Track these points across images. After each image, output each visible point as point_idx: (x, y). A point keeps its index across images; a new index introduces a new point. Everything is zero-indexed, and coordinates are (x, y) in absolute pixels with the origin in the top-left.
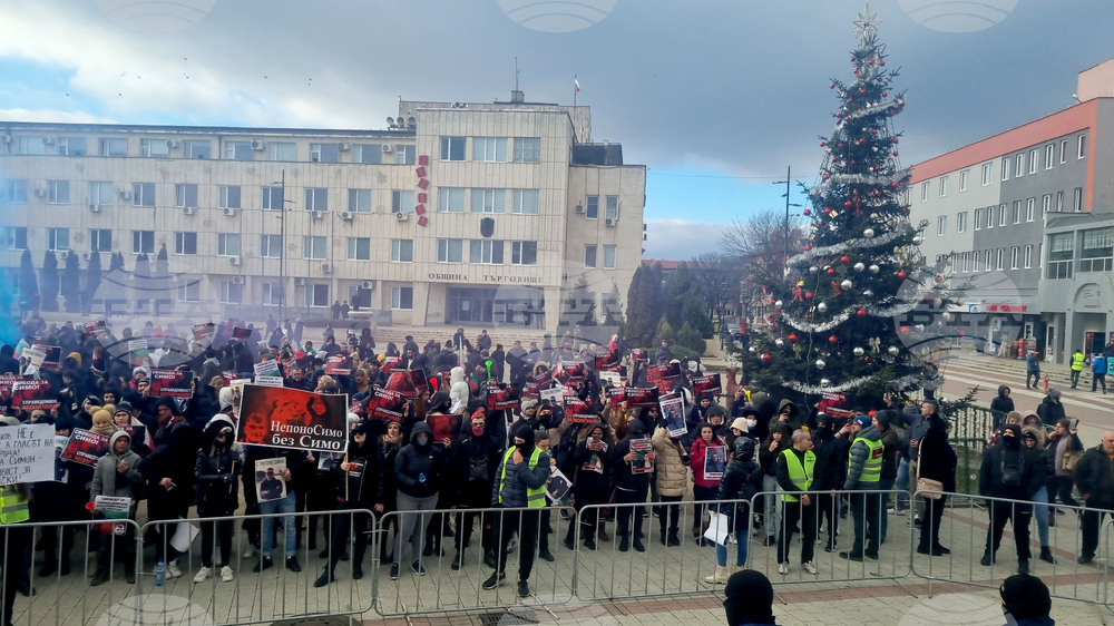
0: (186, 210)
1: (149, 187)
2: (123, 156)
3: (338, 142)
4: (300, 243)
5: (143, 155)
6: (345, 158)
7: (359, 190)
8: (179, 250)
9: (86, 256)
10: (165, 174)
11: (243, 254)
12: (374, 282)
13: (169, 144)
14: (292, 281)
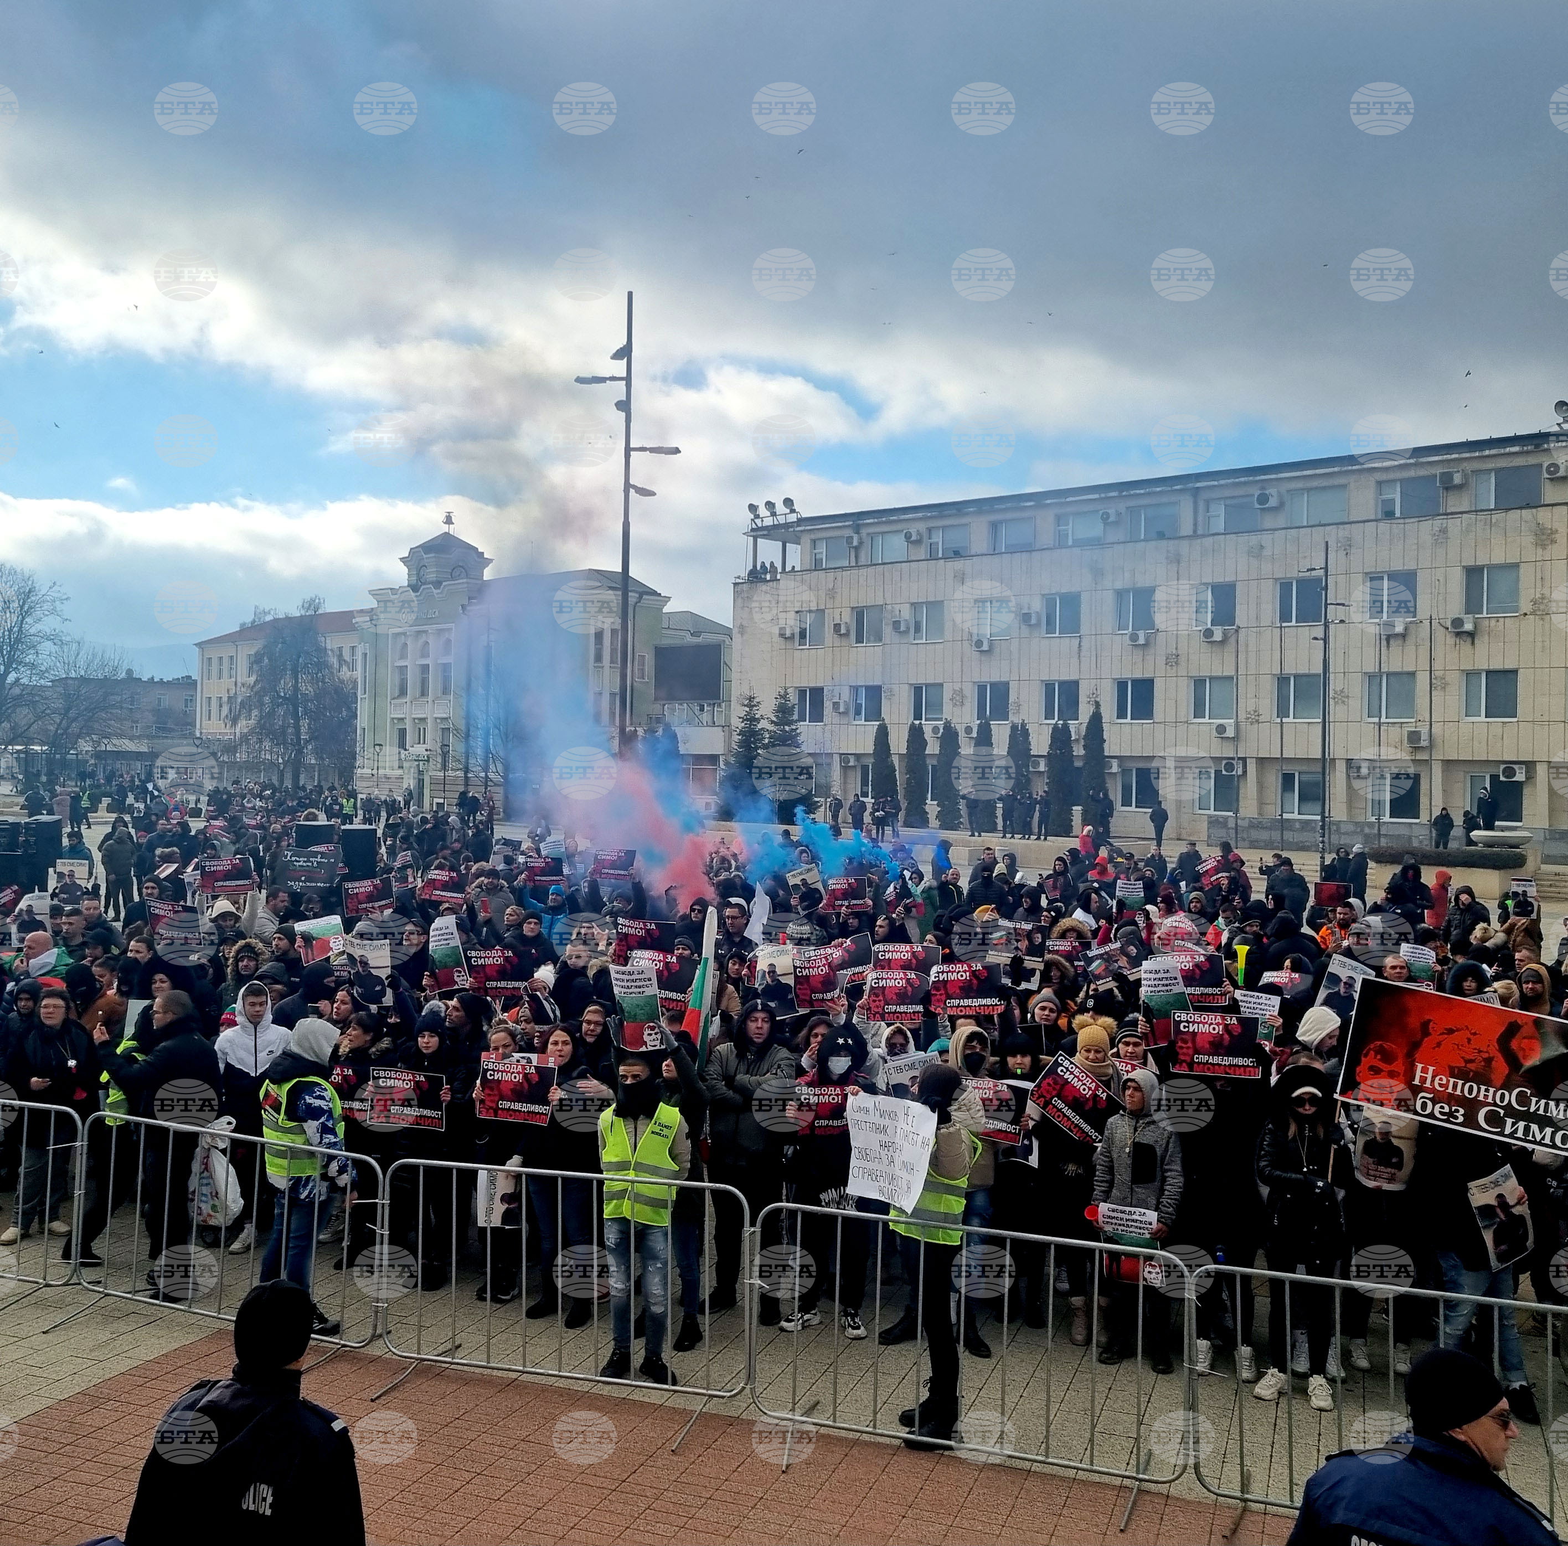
0: (1134, 638)
1: (1071, 602)
2: (1027, 549)
3: (1438, 471)
4: (1357, 689)
5: (1060, 543)
6: (1456, 502)
7: (1491, 567)
8: (1121, 714)
9: (968, 730)
10: (1098, 573)
11: (1242, 716)
12: (1530, 766)
13: (1105, 517)
14: (1341, 767)
